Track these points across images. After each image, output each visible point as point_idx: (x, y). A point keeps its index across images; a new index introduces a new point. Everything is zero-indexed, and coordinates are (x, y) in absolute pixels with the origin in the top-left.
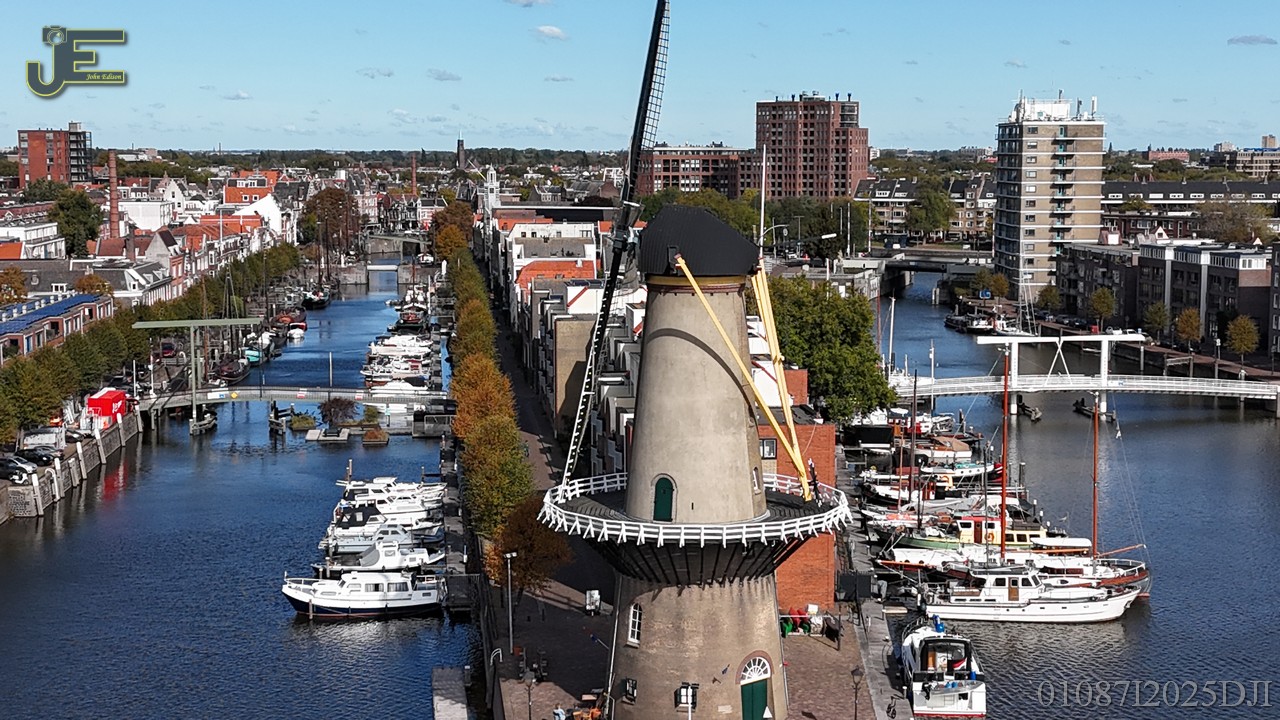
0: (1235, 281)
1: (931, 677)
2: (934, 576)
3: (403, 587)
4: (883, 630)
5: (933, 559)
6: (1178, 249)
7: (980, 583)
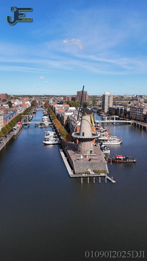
0: (126, 111)
1: (105, 150)
2: (103, 140)
3: (54, 142)
4: (99, 145)
5: (102, 139)
6: (121, 108)
7: (107, 141)
